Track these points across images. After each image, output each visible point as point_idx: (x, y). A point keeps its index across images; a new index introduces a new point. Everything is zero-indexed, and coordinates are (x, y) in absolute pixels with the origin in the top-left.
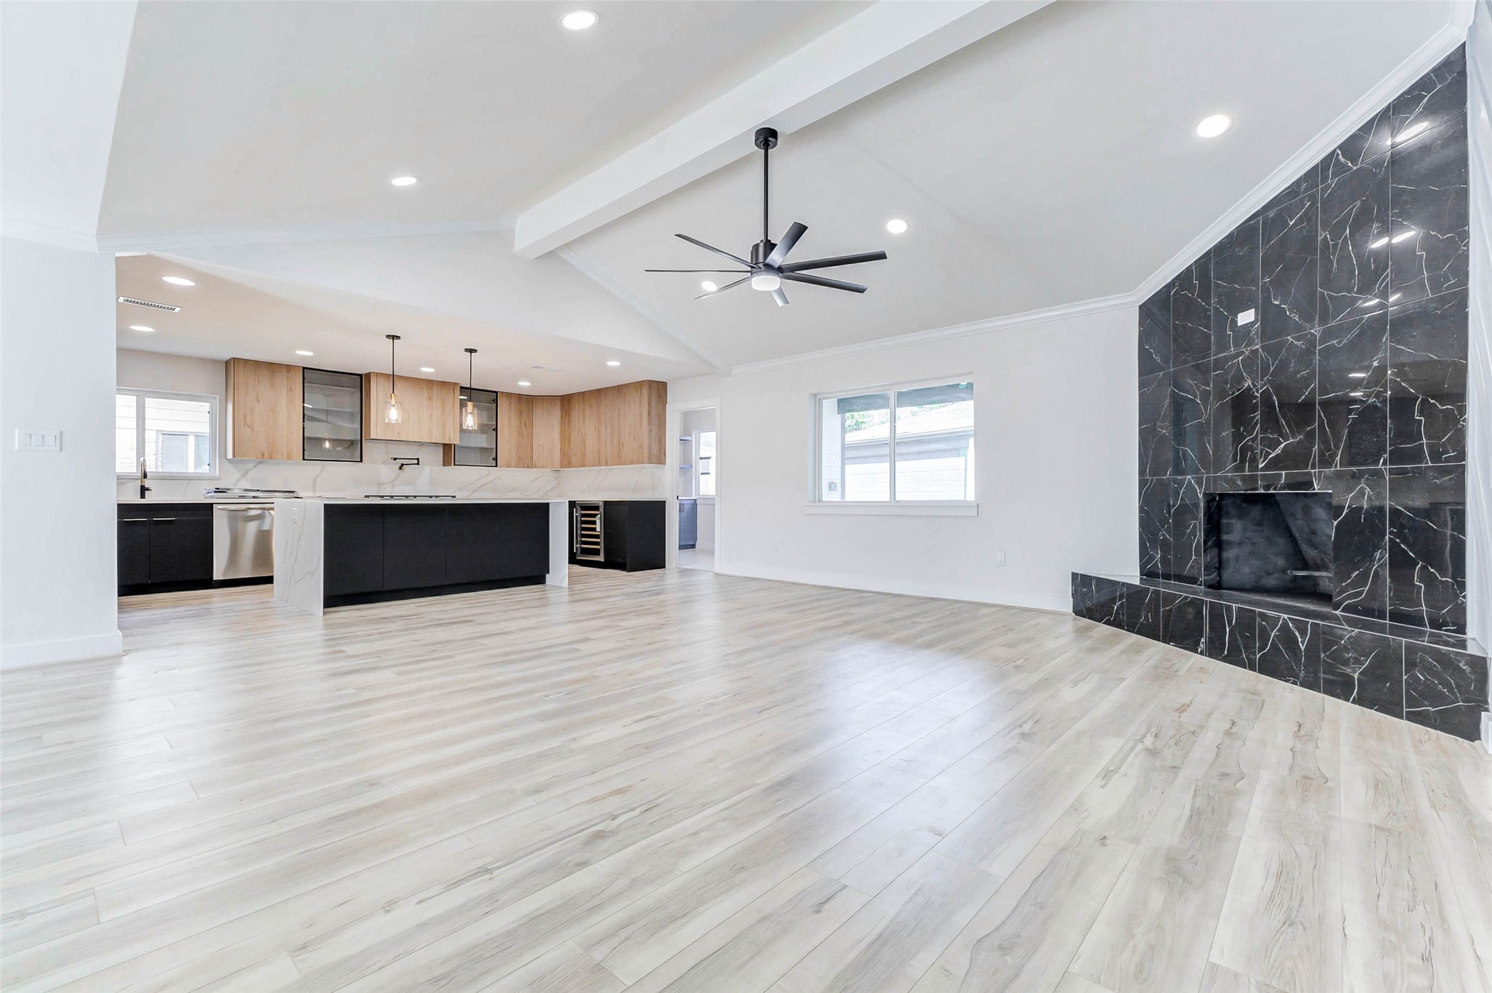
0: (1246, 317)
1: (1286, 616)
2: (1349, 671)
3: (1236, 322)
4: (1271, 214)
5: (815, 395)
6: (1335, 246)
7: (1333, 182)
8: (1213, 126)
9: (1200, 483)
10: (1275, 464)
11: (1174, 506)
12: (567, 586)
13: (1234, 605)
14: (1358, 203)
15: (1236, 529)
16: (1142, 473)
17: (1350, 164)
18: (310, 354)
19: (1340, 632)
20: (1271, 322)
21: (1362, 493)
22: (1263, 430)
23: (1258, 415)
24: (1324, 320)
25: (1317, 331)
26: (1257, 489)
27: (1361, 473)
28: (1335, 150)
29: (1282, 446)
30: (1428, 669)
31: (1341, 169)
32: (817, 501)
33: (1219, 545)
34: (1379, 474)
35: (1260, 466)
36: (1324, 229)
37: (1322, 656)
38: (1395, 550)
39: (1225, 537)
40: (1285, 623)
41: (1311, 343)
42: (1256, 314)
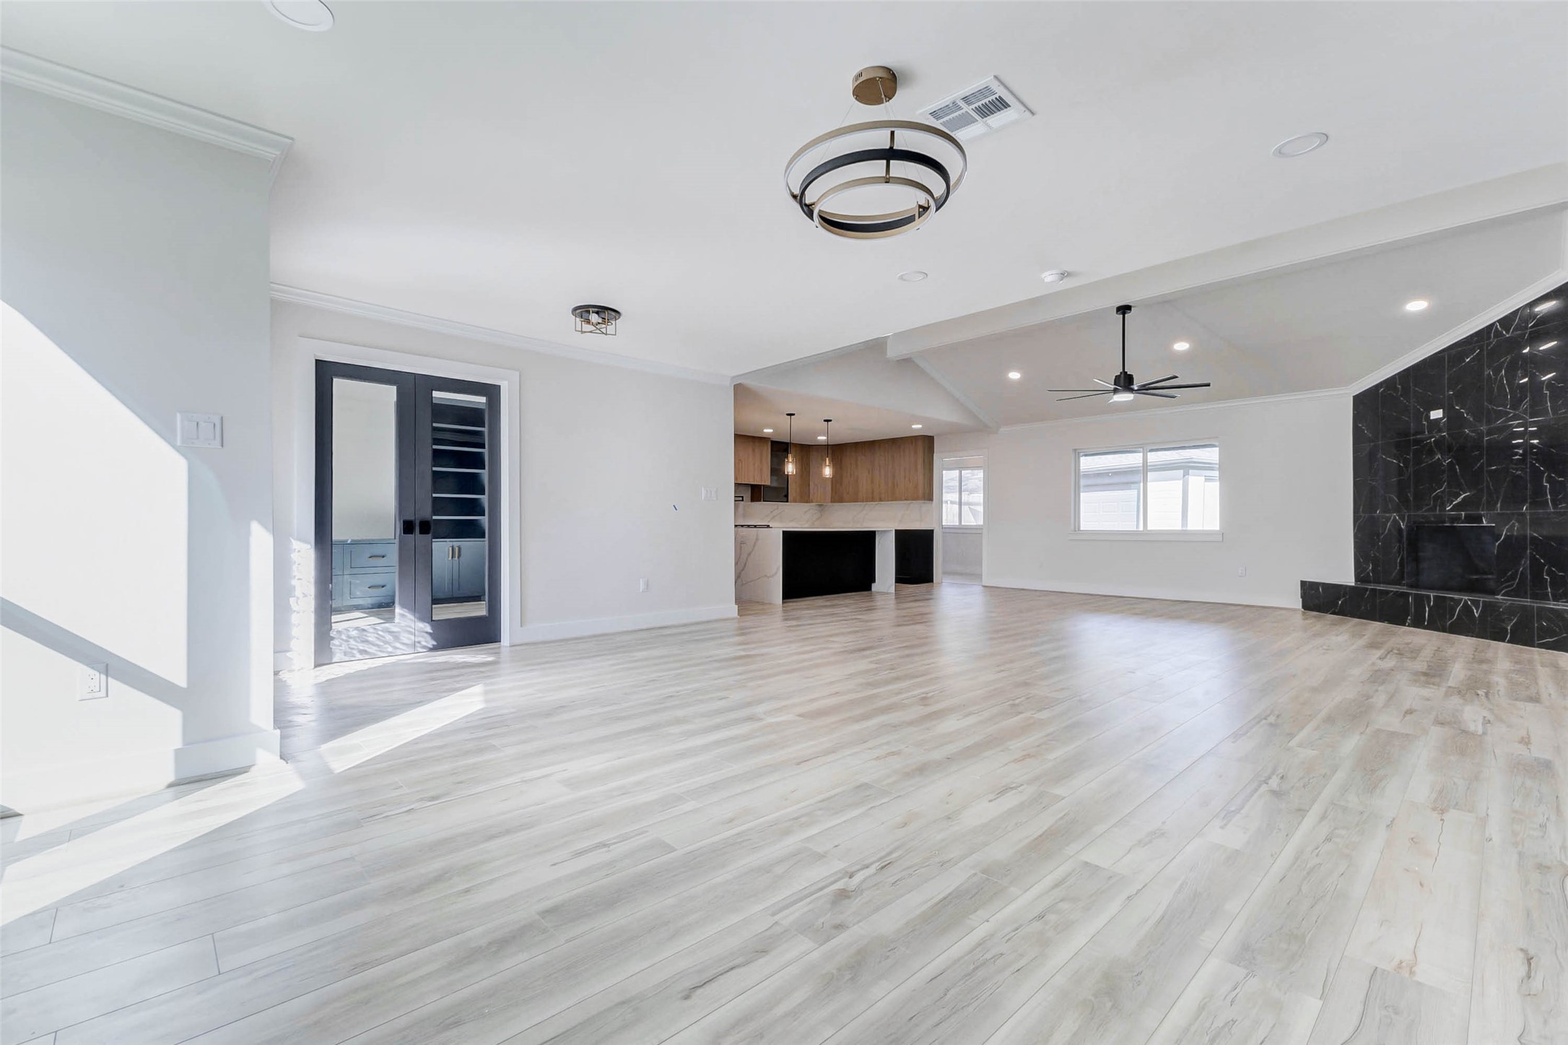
0: (1436, 414)
1: (1466, 598)
2: (1505, 625)
3: (1430, 417)
4: (1453, 352)
5: (1075, 450)
6: (1496, 379)
7: (1494, 341)
8: (1416, 306)
9: (1402, 519)
10: (1458, 507)
11: (1383, 533)
12: (894, 591)
13: (1432, 594)
14: (1509, 357)
15: (1429, 550)
16: (1356, 511)
17: (1504, 332)
18: (771, 431)
19: (1500, 604)
20: (1453, 418)
21: (1513, 526)
22: (1449, 486)
23: (1445, 477)
24: (1489, 422)
25: (1483, 428)
26: (1445, 523)
27: (1513, 514)
28: (1495, 322)
29: (1462, 496)
30: (1548, 620)
31: (1498, 334)
32: (1077, 529)
33: (1417, 560)
34: (1523, 515)
35: (1447, 509)
36: (1489, 367)
37: (1489, 619)
38: (1533, 558)
39: (1421, 554)
40: (1466, 602)
41: (1481, 435)
42: (1444, 413)
